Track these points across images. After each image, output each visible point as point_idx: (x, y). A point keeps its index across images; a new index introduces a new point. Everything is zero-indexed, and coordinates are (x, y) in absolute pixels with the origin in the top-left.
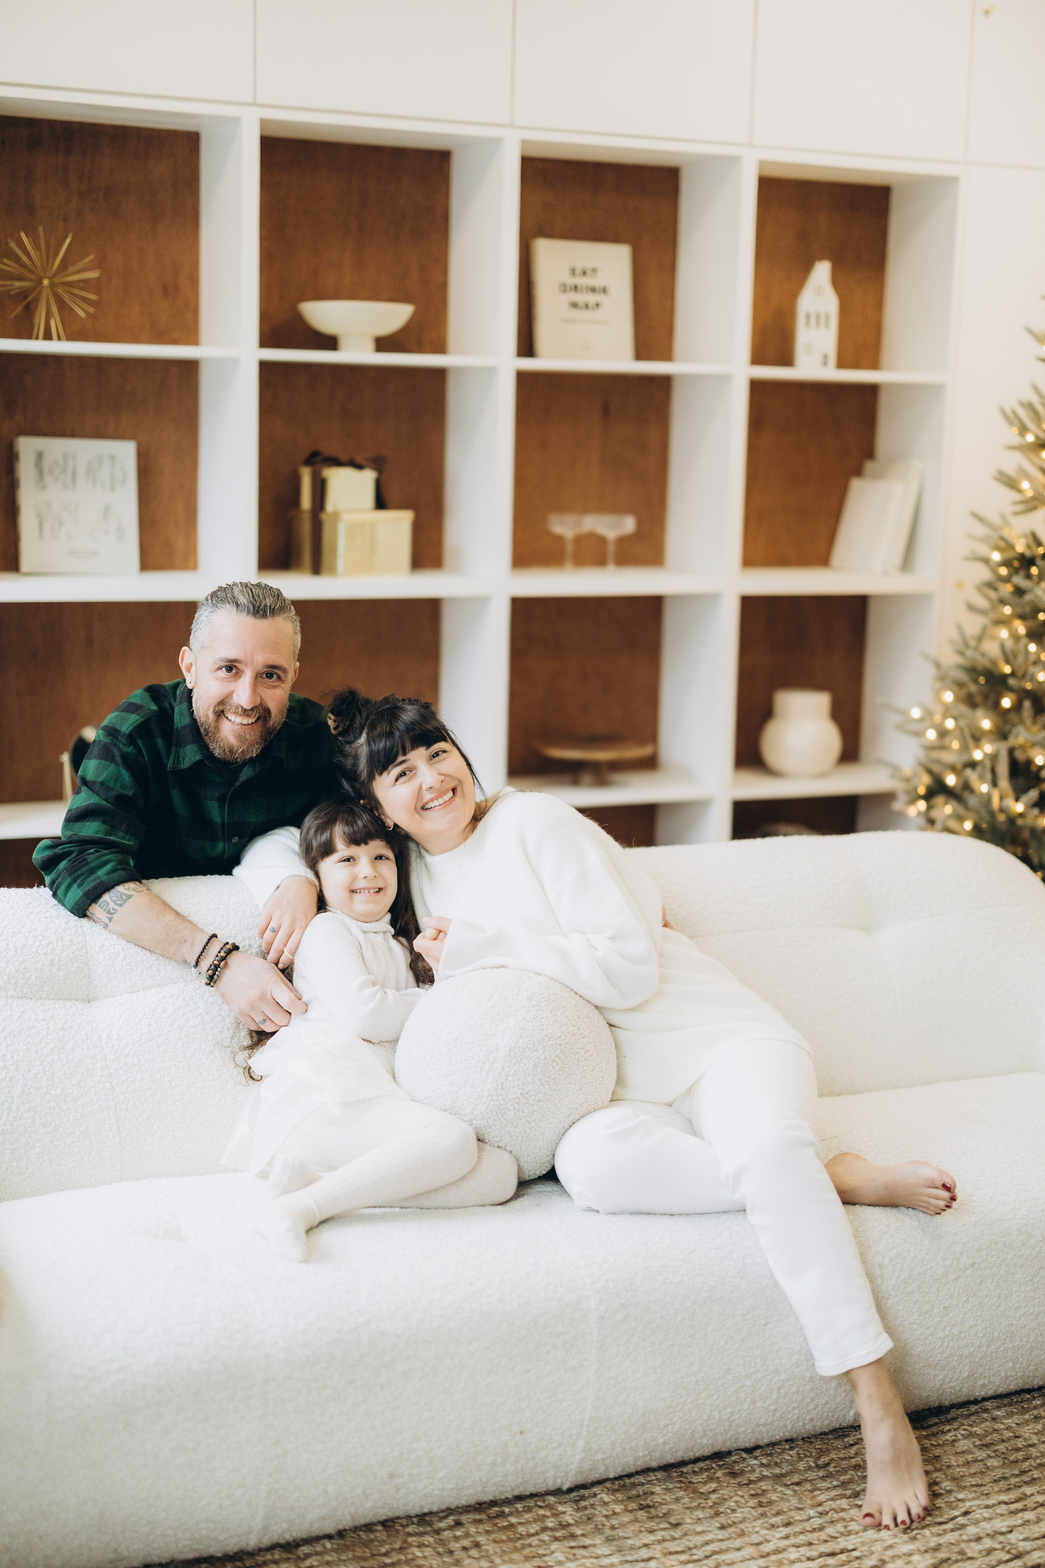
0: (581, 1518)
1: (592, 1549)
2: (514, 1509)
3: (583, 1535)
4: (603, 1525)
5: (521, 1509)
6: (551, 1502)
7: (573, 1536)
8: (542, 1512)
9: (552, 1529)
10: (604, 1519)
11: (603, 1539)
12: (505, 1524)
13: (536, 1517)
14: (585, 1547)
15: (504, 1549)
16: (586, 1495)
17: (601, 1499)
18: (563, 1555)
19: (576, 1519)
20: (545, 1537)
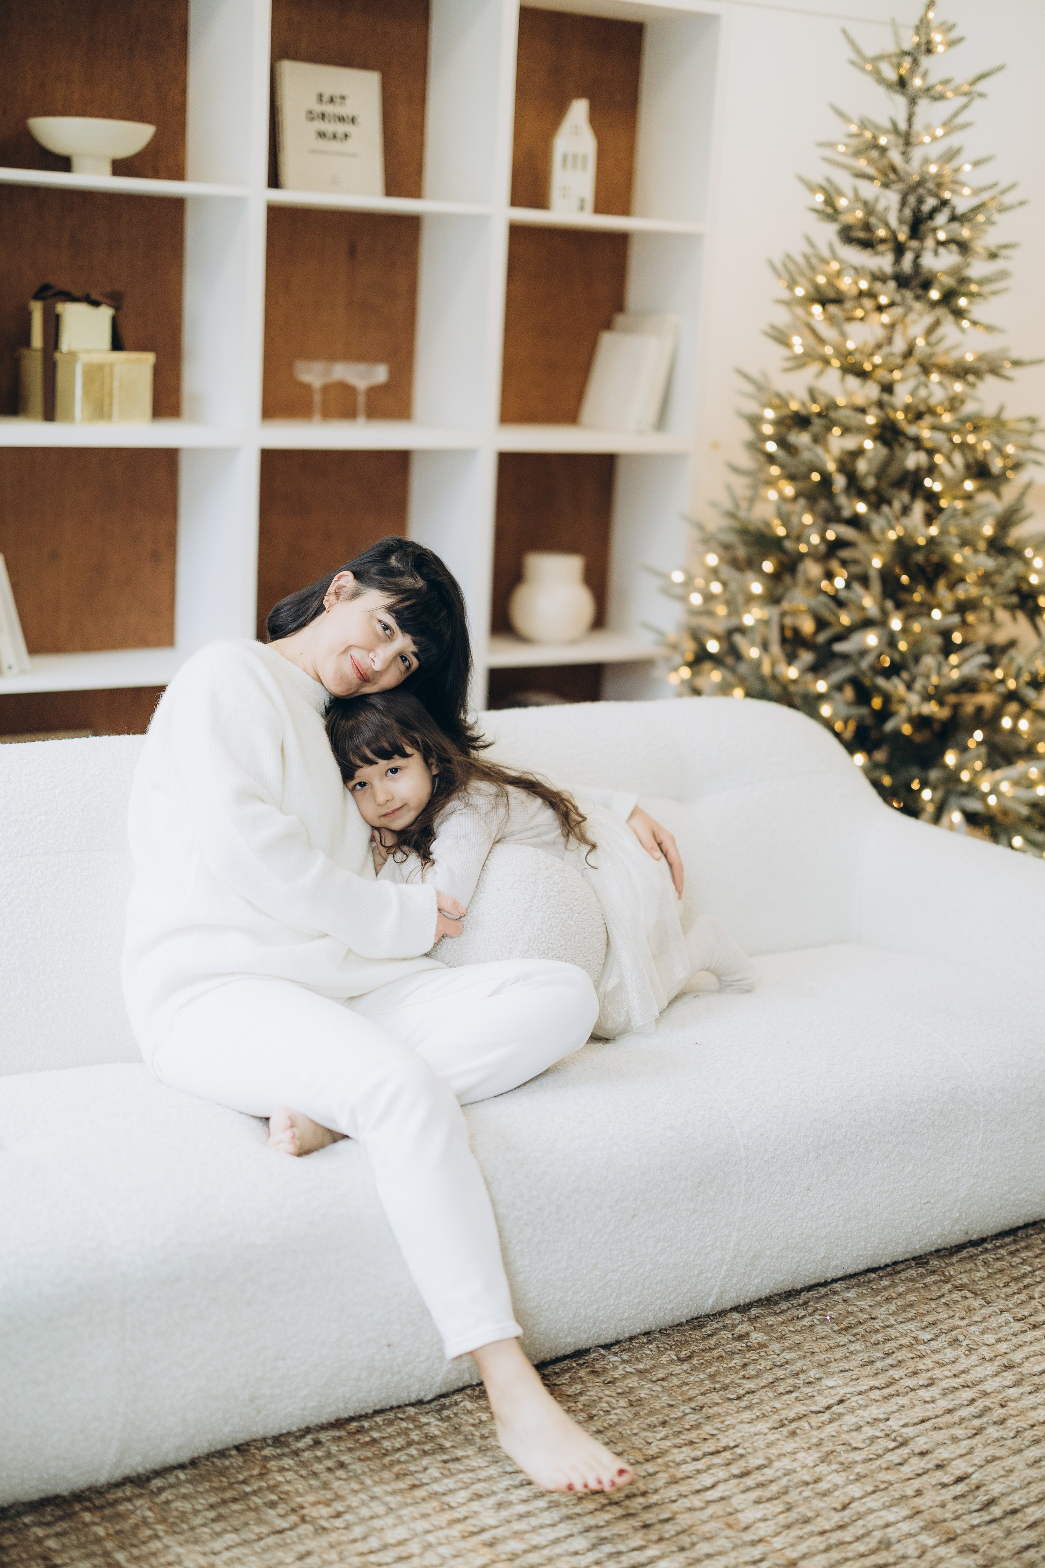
0: (447, 1428)
1: (466, 1461)
2: (374, 1423)
3: (453, 1447)
4: (473, 1435)
5: (381, 1423)
6: (412, 1413)
7: (442, 1449)
8: (404, 1425)
9: (418, 1443)
10: (472, 1428)
11: (476, 1449)
12: (367, 1439)
13: (399, 1431)
14: (457, 1459)
15: (372, 1467)
16: (447, 1404)
17: (464, 1406)
18: (437, 1470)
19: (443, 1430)
20: (413, 1451)
